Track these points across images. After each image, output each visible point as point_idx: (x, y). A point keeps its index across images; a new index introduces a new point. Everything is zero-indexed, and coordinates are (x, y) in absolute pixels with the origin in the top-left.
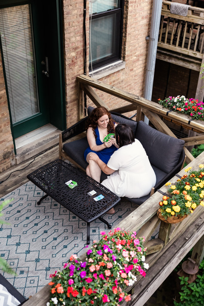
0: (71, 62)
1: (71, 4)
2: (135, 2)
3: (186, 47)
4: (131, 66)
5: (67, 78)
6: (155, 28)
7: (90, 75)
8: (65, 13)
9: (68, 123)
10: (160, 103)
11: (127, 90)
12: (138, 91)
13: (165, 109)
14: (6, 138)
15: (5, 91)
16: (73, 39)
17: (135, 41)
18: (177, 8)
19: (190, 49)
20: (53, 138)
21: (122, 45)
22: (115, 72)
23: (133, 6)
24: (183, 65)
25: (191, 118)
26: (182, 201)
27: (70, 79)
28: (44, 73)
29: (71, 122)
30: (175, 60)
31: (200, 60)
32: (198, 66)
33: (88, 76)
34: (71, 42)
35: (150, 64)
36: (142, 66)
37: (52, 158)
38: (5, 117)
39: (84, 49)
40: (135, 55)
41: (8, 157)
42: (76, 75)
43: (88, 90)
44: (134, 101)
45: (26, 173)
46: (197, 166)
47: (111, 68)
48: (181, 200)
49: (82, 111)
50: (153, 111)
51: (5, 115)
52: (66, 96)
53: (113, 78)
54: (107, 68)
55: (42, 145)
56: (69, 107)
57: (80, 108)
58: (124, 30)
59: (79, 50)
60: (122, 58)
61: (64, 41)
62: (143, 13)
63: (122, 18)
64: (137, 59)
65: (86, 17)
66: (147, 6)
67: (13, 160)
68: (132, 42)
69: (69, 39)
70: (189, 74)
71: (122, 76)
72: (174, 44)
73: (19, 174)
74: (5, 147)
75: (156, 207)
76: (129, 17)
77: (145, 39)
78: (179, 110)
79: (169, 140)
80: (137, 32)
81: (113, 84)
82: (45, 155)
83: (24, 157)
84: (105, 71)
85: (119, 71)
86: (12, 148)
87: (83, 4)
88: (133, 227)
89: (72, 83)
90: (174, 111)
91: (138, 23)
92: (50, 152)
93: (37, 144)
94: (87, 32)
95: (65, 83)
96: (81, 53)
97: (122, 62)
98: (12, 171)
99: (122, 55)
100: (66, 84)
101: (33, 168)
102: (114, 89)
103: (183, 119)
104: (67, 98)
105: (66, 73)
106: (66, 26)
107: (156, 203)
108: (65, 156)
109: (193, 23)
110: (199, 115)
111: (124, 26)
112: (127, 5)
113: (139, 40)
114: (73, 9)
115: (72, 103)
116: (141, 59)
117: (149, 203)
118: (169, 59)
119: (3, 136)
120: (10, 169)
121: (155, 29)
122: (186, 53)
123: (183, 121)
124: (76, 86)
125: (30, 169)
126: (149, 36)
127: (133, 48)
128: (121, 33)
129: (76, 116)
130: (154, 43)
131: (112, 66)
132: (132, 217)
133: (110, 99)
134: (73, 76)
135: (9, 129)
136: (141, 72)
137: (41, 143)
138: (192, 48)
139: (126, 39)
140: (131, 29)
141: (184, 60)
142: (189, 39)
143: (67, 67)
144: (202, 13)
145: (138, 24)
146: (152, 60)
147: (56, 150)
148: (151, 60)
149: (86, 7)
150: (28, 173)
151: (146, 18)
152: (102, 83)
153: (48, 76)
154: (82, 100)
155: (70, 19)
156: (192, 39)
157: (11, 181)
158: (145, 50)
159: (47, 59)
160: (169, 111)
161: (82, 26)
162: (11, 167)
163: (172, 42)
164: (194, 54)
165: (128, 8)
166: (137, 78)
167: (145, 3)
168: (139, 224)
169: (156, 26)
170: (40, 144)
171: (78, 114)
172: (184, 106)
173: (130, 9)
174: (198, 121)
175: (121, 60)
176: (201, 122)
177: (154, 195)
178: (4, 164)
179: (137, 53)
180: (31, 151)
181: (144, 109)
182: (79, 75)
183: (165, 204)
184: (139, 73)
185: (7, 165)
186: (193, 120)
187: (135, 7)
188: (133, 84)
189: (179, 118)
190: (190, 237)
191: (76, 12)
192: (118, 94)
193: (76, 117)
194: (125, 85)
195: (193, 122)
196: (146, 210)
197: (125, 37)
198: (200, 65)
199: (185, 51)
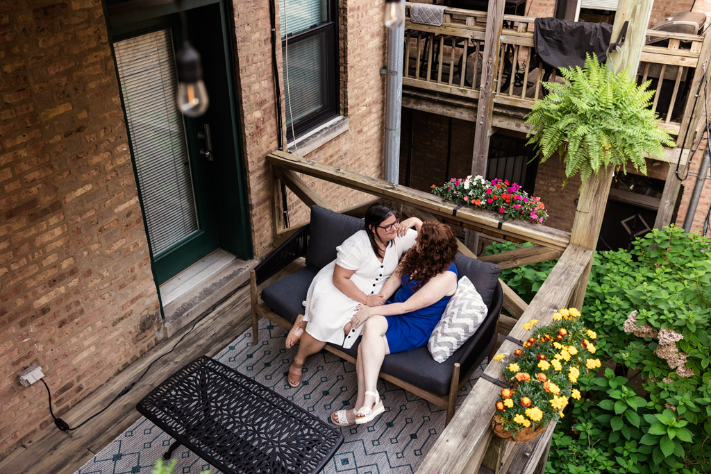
0: (254, 130)
1: (249, 22)
2: (358, 8)
3: (445, 79)
4: (359, 125)
5: (249, 160)
6: (397, 51)
7: (289, 149)
8: (239, 39)
9: (256, 243)
10: (435, 193)
11: (355, 169)
12: (374, 169)
13: (448, 204)
14: (143, 290)
15: (137, 198)
16: (256, 87)
17: (363, 78)
18: (422, 12)
19: (454, 82)
20: (231, 277)
21: (339, 89)
22: (332, 140)
23: (356, 16)
24: (443, 112)
25: (501, 217)
26: (541, 394)
27: (255, 161)
28: (204, 154)
29: (261, 243)
30: (427, 105)
31: (475, 101)
32: (470, 112)
33: (287, 151)
34: (253, 92)
35: (392, 118)
36: (377, 122)
37: (235, 316)
38: (141, 249)
39: (275, 103)
40: (364, 103)
41: (150, 327)
42: (264, 152)
43: (291, 179)
44: (387, 194)
45: (188, 354)
46: (541, 315)
47: (325, 131)
48: (539, 394)
49: (280, 218)
50: (425, 209)
51: (140, 245)
52: (250, 193)
53: (330, 151)
54: (318, 133)
55: (212, 293)
56: (256, 215)
57: (277, 213)
58: (341, 61)
59: (267, 105)
60: (342, 112)
61: (239, 91)
62: (372, 28)
63: (336, 39)
64: (368, 110)
65: (277, 44)
66: (379, 14)
67: (159, 330)
68: (357, 80)
69: (249, 87)
70: (448, 127)
71: (345, 145)
72: (423, 75)
73: (174, 358)
74: (143, 308)
75: (487, 413)
76: (349, 37)
77: (378, 73)
78: (476, 203)
79: (469, 264)
80: (365, 61)
81: (330, 161)
82: (220, 312)
83: (179, 322)
84: (316, 138)
85: (338, 136)
86: (157, 308)
87: (269, 20)
88: (455, 465)
89: (258, 169)
90: (467, 207)
91: (366, 45)
92: (228, 306)
93: (201, 293)
94: (280, 70)
95: (245, 170)
96: (271, 112)
97: (343, 119)
98: (160, 352)
99: (342, 106)
100: (249, 171)
101: (201, 342)
102: (343, 174)
103: (486, 221)
104: (252, 197)
105: (246, 150)
106: (242, 64)
107: (485, 403)
108: (265, 313)
109: (454, 37)
110: (517, 211)
111: (341, 53)
112: (345, 15)
113: (369, 77)
114: (252, 32)
115: (260, 207)
116: (374, 110)
117: (471, 404)
118: (416, 103)
119: (138, 287)
120: (154, 349)
121: (397, 54)
122: (447, 91)
123: (487, 224)
124: (266, 174)
125: (195, 345)
126: (385, 67)
127: (361, 91)
128: (337, 66)
129: (270, 229)
130: (396, 79)
131: (326, 128)
132: (447, 441)
133: (327, 190)
134: (260, 156)
135: (149, 271)
136: (376, 133)
137: (209, 290)
138: (456, 82)
139: (347, 77)
140: (355, 57)
141: (444, 104)
142: (449, 65)
143: (248, 140)
144: (469, 18)
145: (366, 48)
146: (395, 110)
147: (239, 301)
148: (393, 109)
149: (276, 26)
150: (192, 354)
151: (378, 35)
152: (317, 164)
153: (211, 159)
154: (278, 197)
155: (249, 50)
156: (455, 66)
157: (161, 375)
158: (380, 92)
159: (207, 127)
160: (456, 206)
161: (269, 61)
162: (156, 345)
163: (418, 72)
164: (462, 91)
165: (347, 21)
166: (369, 146)
167: (374, 10)
168: (465, 455)
169: (397, 49)
170: (207, 292)
171: (274, 225)
172: (484, 195)
173: (350, 21)
174: (515, 221)
175: (340, 115)
176: (522, 223)
177: (477, 387)
178: (142, 341)
179: (367, 100)
180: (193, 308)
181: (407, 207)
182: (271, 152)
183: (509, 407)
184: (373, 135)
185: (149, 341)
186: (505, 220)
187: (358, 18)
188: (364, 156)
189: (479, 219)
190: (533, 450)
191: (257, 35)
192: (352, 183)
193: (270, 231)
194: (350, 160)
195: (507, 225)
196: (469, 421)
197: (346, 72)
198: (475, 110)
199: (445, 87)
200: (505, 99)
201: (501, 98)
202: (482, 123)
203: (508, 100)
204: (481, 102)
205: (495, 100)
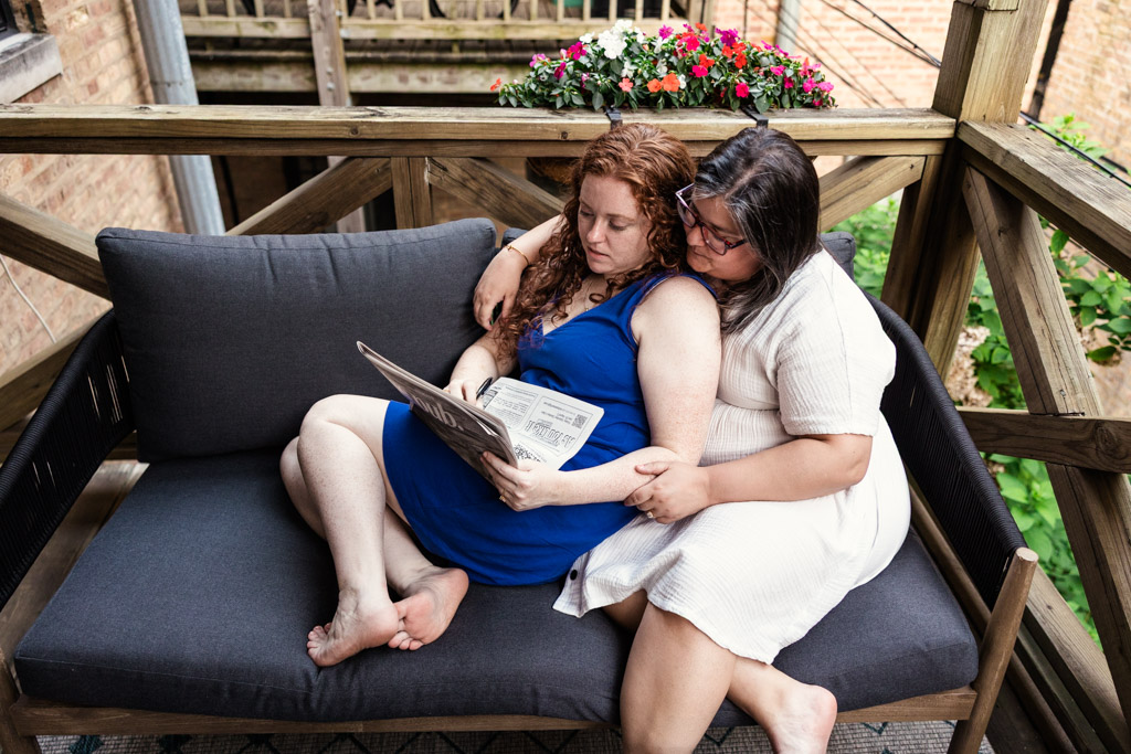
3: (218, 7)
4: (84, 67)
19: (240, 11)
31: (304, 44)
32: (295, 70)
35: (167, 49)
60: (21, 22)
78: (666, 88)
85: (40, 91)
97: (33, 43)
103: (718, 127)
141: (230, 63)
146: (169, 26)
148: (160, 22)
164: (265, 25)
175: (17, 30)
198: (310, 63)
199: (222, 23)
200: (365, 27)
201: (355, 29)
202: (331, 85)
203: (372, 27)
204: (319, 42)
205: (344, 33)
